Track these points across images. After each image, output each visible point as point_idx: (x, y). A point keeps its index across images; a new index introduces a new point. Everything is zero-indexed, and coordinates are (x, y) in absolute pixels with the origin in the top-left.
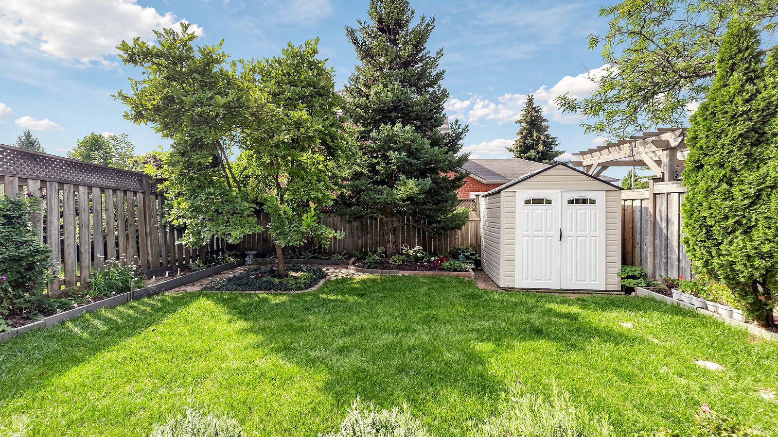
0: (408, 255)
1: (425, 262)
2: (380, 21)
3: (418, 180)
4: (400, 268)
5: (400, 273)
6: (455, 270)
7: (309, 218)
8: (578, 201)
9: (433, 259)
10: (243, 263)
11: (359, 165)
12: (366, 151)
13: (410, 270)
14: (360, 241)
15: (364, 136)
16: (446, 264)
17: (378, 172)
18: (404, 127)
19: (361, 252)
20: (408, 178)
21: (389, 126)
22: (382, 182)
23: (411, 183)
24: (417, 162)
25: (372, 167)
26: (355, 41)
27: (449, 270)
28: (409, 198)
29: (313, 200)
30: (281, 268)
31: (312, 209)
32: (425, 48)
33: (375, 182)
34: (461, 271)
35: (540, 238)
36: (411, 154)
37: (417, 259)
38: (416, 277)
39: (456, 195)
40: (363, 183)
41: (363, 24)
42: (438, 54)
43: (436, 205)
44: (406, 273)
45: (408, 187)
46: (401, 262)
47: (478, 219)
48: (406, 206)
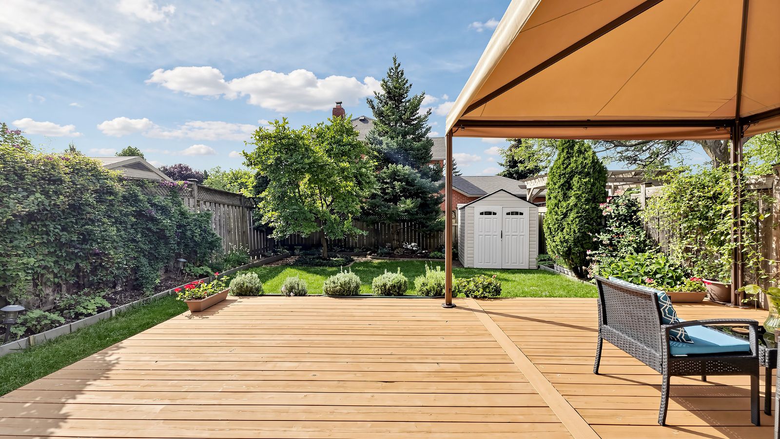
0: (407, 249)
1: (419, 253)
2: (389, 93)
3: (413, 199)
4: (402, 256)
5: (401, 260)
6: (438, 258)
7: (348, 224)
8: (513, 213)
9: (424, 252)
10: (293, 254)
11: (375, 189)
12: (380, 180)
13: (408, 258)
14: (373, 240)
15: (378, 168)
16: (432, 254)
17: (386, 194)
18: (404, 167)
19: (375, 247)
20: (406, 199)
21: (394, 165)
22: (390, 201)
23: (408, 201)
24: (412, 188)
25: (383, 190)
26: (373, 108)
27: (433, 257)
28: (406, 211)
29: (350, 212)
30: (326, 255)
31: (350, 218)
32: (418, 113)
33: (386, 200)
34: (441, 259)
35: (489, 236)
36: (408, 183)
37: (413, 252)
38: (412, 262)
39: (439, 208)
40: (377, 201)
41: (377, 94)
42: (427, 112)
43: (425, 215)
44: (406, 260)
45: (406, 204)
46: (402, 253)
47: (456, 224)
48: (405, 215)
